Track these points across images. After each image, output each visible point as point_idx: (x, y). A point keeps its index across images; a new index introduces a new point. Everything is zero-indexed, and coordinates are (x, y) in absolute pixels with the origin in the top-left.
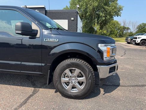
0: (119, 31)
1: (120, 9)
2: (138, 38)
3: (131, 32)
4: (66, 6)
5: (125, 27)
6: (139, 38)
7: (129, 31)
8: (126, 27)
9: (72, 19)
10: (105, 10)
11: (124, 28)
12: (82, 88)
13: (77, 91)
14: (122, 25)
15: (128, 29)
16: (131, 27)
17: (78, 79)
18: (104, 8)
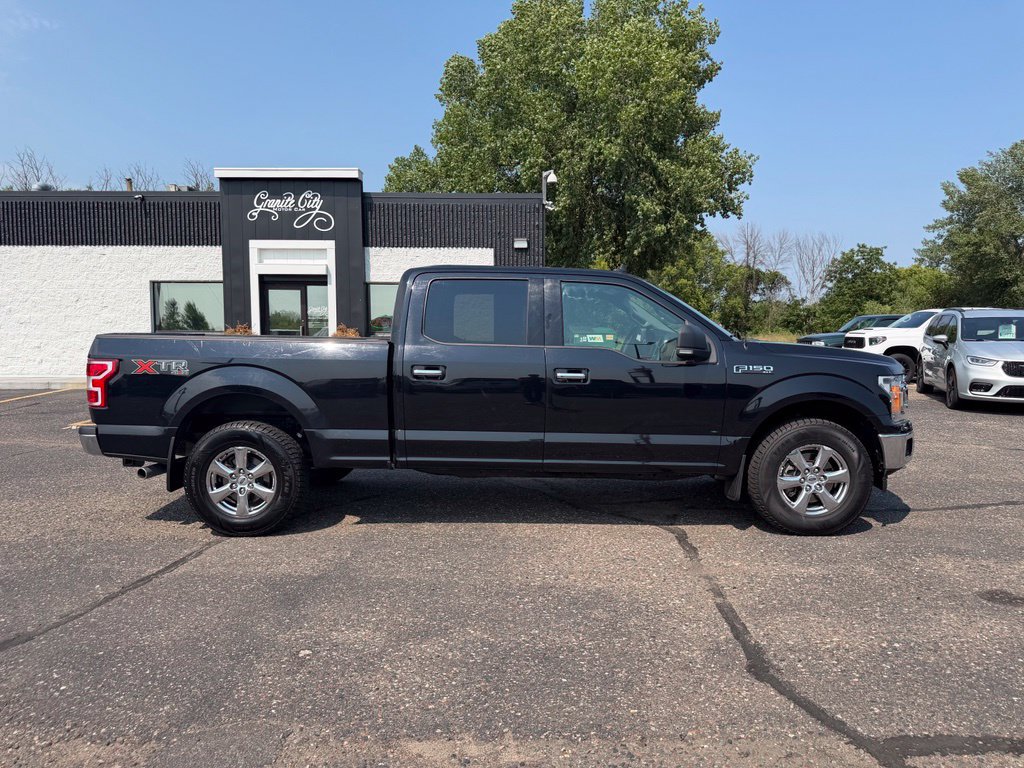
0: (723, 293)
1: (738, 173)
2: (867, 342)
3: (797, 304)
4: (412, 150)
5: (758, 271)
6: (873, 341)
7: (782, 295)
8: (763, 269)
9: (521, 244)
10: (662, 184)
11: (750, 277)
12: (839, 501)
13: (826, 510)
14: (737, 257)
15: (776, 280)
16: (790, 272)
17: (825, 477)
18: (654, 171)
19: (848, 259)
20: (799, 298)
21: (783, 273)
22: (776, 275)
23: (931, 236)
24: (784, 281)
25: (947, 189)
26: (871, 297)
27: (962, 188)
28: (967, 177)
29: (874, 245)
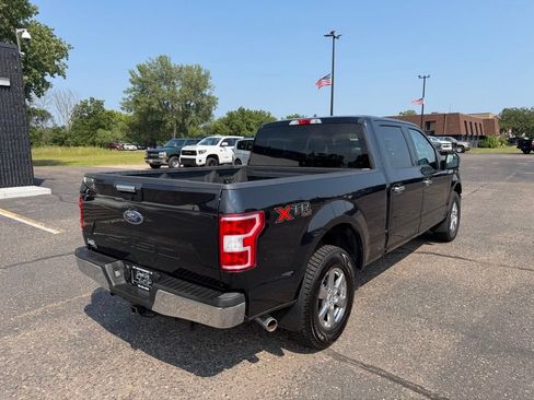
2: (198, 153)
3: (59, 129)
5: (33, 109)
6: (201, 152)
7: (49, 124)
9: (4, 83)
15: (44, 115)
19: (84, 105)
20: (60, 125)
21: (49, 111)
22: (44, 111)
23: (127, 96)
24: (49, 115)
25: (131, 73)
26: (100, 127)
27: (138, 73)
28: (141, 69)
29: (99, 99)
